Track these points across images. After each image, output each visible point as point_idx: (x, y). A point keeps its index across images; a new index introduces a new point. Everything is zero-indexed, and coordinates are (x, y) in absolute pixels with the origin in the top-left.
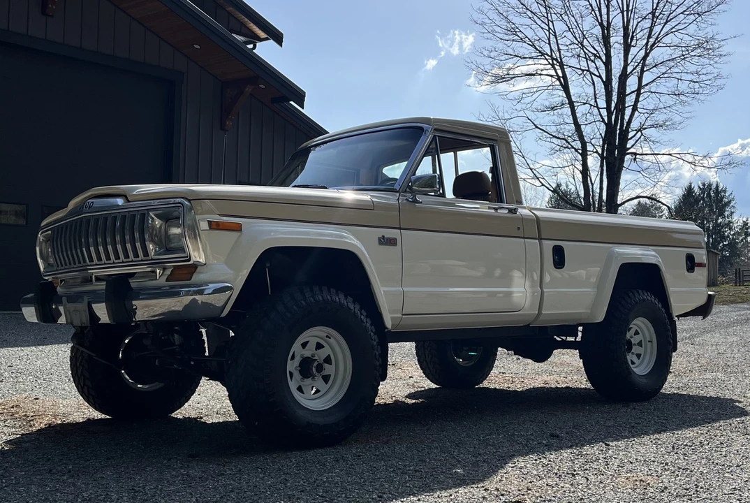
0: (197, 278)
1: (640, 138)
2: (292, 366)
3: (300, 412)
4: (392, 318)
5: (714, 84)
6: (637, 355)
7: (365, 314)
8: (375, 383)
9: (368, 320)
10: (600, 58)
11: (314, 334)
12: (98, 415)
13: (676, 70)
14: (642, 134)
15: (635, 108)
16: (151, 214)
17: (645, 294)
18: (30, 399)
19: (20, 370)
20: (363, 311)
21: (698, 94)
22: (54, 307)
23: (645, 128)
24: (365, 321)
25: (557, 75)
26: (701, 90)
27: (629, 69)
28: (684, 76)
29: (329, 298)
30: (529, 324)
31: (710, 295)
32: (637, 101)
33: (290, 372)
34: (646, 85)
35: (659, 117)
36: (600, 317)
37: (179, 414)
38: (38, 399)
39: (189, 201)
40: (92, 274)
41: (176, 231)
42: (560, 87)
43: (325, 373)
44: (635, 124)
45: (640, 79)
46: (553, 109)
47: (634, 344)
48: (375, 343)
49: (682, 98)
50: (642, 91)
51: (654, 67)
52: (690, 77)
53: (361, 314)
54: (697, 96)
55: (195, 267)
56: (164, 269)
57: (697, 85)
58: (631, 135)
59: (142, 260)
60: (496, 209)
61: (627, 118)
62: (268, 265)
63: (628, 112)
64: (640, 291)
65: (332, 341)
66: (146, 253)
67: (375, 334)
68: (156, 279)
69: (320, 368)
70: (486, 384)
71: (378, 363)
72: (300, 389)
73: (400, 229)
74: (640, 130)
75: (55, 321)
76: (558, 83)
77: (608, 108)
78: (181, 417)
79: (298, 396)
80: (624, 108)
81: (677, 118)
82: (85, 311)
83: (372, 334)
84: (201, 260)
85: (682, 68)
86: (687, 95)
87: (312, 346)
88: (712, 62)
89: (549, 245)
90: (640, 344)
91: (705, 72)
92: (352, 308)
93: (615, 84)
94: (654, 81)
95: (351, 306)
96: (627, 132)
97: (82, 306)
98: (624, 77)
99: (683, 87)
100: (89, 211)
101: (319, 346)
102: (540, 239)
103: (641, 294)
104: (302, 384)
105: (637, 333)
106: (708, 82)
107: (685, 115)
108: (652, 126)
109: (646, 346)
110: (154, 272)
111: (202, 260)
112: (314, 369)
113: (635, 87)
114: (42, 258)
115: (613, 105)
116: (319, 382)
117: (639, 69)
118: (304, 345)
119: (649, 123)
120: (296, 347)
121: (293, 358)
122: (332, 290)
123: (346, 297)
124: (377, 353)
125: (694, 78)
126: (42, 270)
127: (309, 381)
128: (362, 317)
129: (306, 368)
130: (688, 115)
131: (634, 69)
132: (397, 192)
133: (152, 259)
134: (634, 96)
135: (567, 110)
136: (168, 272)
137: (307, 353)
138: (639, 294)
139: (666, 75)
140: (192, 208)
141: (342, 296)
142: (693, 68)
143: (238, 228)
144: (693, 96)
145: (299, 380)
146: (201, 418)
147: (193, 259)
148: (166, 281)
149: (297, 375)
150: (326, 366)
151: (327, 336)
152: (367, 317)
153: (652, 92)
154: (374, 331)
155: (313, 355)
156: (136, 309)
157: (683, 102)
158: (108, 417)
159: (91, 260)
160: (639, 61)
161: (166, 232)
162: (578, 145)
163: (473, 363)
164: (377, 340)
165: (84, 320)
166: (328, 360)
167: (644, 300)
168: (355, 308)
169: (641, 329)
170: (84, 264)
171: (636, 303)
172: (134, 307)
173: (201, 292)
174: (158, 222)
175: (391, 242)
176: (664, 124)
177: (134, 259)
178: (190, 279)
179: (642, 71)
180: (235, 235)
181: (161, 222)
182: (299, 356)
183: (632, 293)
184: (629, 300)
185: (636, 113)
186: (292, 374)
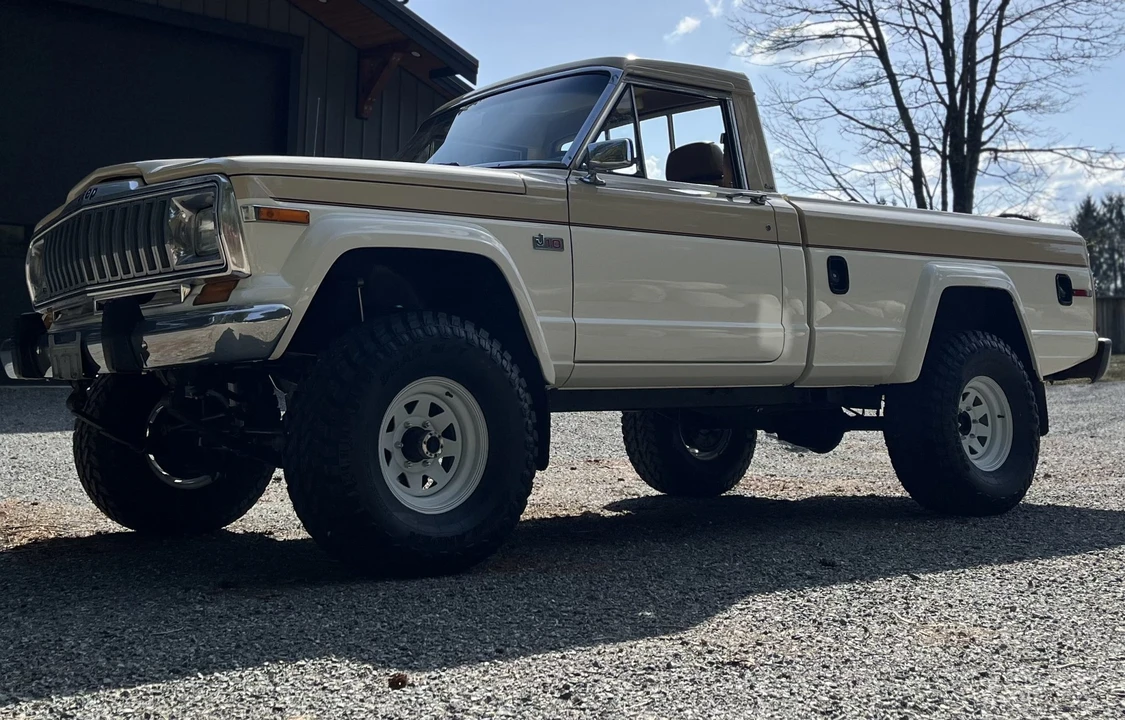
0: (235, 297)
1: (1002, 126)
2: (387, 441)
3: (400, 516)
4: (555, 366)
5: (1115, 42)
6: (978, 438)
7: (509, 357)
8: (527, 472)
9: (515, 368)
10: (933, 8)
11: (425, 389)
12: (114, 527)
13: (1053, 23)
14: (1005, 121)
15: (991, 81)
16: (175, 201)
17: (988, 337)
18: (26, 504)
19: (26, 464)
20: (506, 353)
21: (1089, 57)
22: (38, 351)
23: (1010, 112)
24: (508, 369)
25: (869, 36)
26: (1094, 52)
27: (979, 24)
28: (1067, 32)
29: (449, 330)
30: (793, 384)
31: (1101, 343)
32: (993, 71)
33: (386, 450)
34: (1008, 47)
35: (1032, 95)
36: (912, 374)
37: (236, 527)
38: (36, 504)
39: (228, 177)
40: (93, 298)
41: (209, 225)
42: (874, 54)
43: (441, 453)
44: (993, 106)
45: (997, 38)
46: (863, 85)
47: (975, 421)
48: (526, 405)
49: (1065, 64)
50: (1001, 56)
51: (1017, 19)
52: (1076, 33)
53: (503, 358)
54: (1090, 61)
55: (234, 280)
56: (192, 286)
57: (1087, 44)
58: (987, 121)
59: (160, 274)
60: (730, 197)
61: (979, 97)
62: (361, 282)
63: (981, 88)
64: (979, 333)
65: (455, 400)
66: (166, 262)
67: (526, 390)
68: (180, 302)
69: (434, 444)
70: (738, 490)
71: (531, 439)
72: (403, 479)
73: (569, 224)
74: (1001, 114)
75: (43, 375)
76: (870, 47)
77: (950, 83)
78: (241, 532)
79: (396, 489)
80: (974, 82)
81: (1059, 96)
82: (77, 355)
83: (521, 390)
84: (244, 270)
85: (1061, 20)
86: (1072, 59)
87: (423, 408)
88: (1109, 9)
89: (820, 256)
90: (984, 420)
91: (1098, 24)
92: (488, 347)
93: (958, 47)
94: (1018, 40)
95: (486, 344)
96: (980, 117)
97: (74, 347)
98: (971, 36)
99: (1065, 47)
100: (91, 202)
101: (435, 410)
102: (805, 245)
103: (982, 337)
104: (406, 471)
105: (977, 402)
106: (1105, 40)
107: (1071, 91)
108: (1019, 108)
109: (993, 421)
110: (178, 291)
111: (246, 270)
112: (424, 447)
113: (990, 50)
114: (34, 281)
115: (957, 78)
116: (434, 470)
117: (994, 23)
118: (410, 407)
119: (1014, 103)
120: (395, 410)
121: (391, 427)
122: (454, 318)
123: (477, 329)
124: (530, 422)
125: (1083, 34)
126: (33, 298)
127: (415, 465)
128: (504, 362)
129: (413, 445)
130: (1077, 90)
131: (987, 24)
132: (567, 169)
133: (174, 271)
134: (988, 63)
135: (886, 87)
136: (198, 290)
137: (415, 420)
138: (979, 339)
139: (1037, 32)
140: (231, 189)
141: (470, 328)
142: (1079, 20)
143: (303, 219)
144: (1082, 60)
145: (402, 464)
146: (271, 533)
147: (232, 267)
148: (194, 304)
149: (398, 457)
150: (445, 441)
151: (447, 394)
152: (513, 362)
153: (1016, 57)
154: (525, 385)
155: (425, 425)
156: (146, 347)
157: (1066, 71)
158: (130, 530)
159: (91, 277)
160: (994, 12)
161: (197, 228)
162: (905, 138)
163: (716, 455)
164: (529, 401)
165: (76, 370)
166: (449, 433)
167: (986, 347)
168: (494, 348)
169: (982, 396)
170: (83, 284)
171: (973, 352)
172: (144, 345)
173: (239, 318)
174: (185, 215)
175: (556, 245)
176: (1039, 105)
177: (149, 273)
178: (227, 300)
179: (1000, 27)
180: (296, 230)
181: (190, 214)
182: (402, 425)
183: (966, 335)
184: (960, 348)
185: (994, 90)
186: (388, 455)
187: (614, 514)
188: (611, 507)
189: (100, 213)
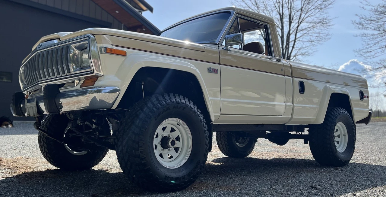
0: (97, 84)
1: (295, 59)
2: (156, 141)
4: (215, 116)
5: (326, 38)
6: (337, 142)
7: (200, 112)
8: (206, 153)
9: (202, 115)
10: (279, 27)
11: (170, 122)
12: (53, 167)
13: (311, 32)
14: (296, 58)
15: (293, 47)
16: (73, 46)
17: (343, 110)
20: (199, 110)
21: (320, 41)
22: (22, 106)
23: (297, 55)
24: (200, 116)
25: (262, 34)
26: (321, 40)
27: (291, 32)
28: (314, 35)
29: (179, 101)
30: (285, 124)
31: (370, 112)
32: (294, 44)
33: (155, 145)
34: (298, 38)
35: (303, 51)
36: (321, 121)
37: (95, 168)
39: (94, 35)
40: (41, 86)
41: (86, 56)
42: (263, 39)
43: (176, 146)
44: (293, 54)
45: (296, 35)
47: (336, 136)
48: (206, 129)
49: (313, 43)
50: (296, 40)
51: (301, 31)
52: (316, 35)
53: (198, 112)
54: (320, 42)
55: (96, 78)
56: (80, 80)
57: (319, 38)
59: (67, 75)
60: (270, 59)
61: (290, 51)
62: (143, 83)
63: (290, 49)
64: (340, 108)
65: (180, 127)
66: (69, 71)
67: (206, 124)
68: (75, 87)
69: (173, 143)
70: (249, 156)
71: (207, 141)
72: (161, 155)
73: (220, 64)
74: (295, 56)
76: (262, 37)
77: (282, 47)
78: (97, 169)
79: (160, 159)
80: (289, 47)
81: (310, 51)
82: (35, 107)
83: (204, 124)
84: (100, 73)
85: (313, 31)
86: (315, 42)
87: (168, 130)
88: (326, 28)
89: (297, 81)
90: (339, 136)
91: (322, 33)
92: (193, 107)
93: (285, 37)
94: (301, 36)
95: (192, 106)
96: (290, 56)
97: (34, 104)
98: (289, 34)
99: (313, 39)
100: (40, 49)
101: (173, 130)
102: (293, 77)
103: (341, 110)
104: (162, 152)
105: (337, 130)
106: (323, 37)
107: (314, 50)
108: (300, 54)
109: (341, 137)
110: (73, 82)
111: (102, 74)
112: (170, 144)
113: (294, 39)
115: (284, 46)
116: (172, 152)
117: (295, 32)
118: (164, 129)
119: (299, 53)
120: (159, 130)
121: (157, 136)
122: (181, 96)
123: (189, 101)
124: (207, 135)
125: (318, 35)
127: (166, 151)
128: (199, 113)
129: (165, 143)
130: (315, 50)
131: (293, 32)
132: (217, 45)
133: (72, 74)
134: (293, 43)
136: (82, 82)
137: (166, 133)
138: (340, 110)
139: (306, 34)
140: (95, 40)
141: (187, 100)
142: (318, 31)
143: (124, 54)
144: (318, 42)
145: (161, 150)
146: (108, 170)
147: (96, 72)
148: (80, 87)
149: (159, 147)
150: (176, 142)
151: (178, 124)
152: (201, 113)
153: (300, 41)
154: (205, 122)
155: (169, 136)
156: (61, 103)
157: (314, 45)
158: (59, 169)
159: (41, 78)
160: (295, 29)
161: (81, 57)
163: (244, 145)
164: (207, 128)
165: (35, 113)
166: (178, 139)
167: (343, 113)
168: (195, 108)
169: (340, 128)
170: (38, 81)
171: (339, 114)
172: (60, 103)
173: (99, 91)
174: (77, 52)
175: (215, 71)
176: (305, 54)
177: (62, 75)
178: (94, 85)
179: (297, 32)
180: (122, 58)
181: (79, 51)
182: (161, 135)
183: (337, 109)
184: (336, 113)
185: (294, 49)
186: (156, 146)
187: (218, 164)
188: (214, 161)
189: (43, 53)
